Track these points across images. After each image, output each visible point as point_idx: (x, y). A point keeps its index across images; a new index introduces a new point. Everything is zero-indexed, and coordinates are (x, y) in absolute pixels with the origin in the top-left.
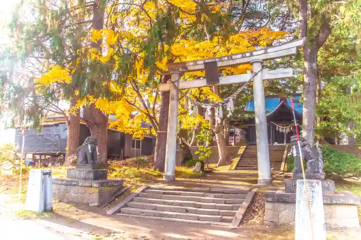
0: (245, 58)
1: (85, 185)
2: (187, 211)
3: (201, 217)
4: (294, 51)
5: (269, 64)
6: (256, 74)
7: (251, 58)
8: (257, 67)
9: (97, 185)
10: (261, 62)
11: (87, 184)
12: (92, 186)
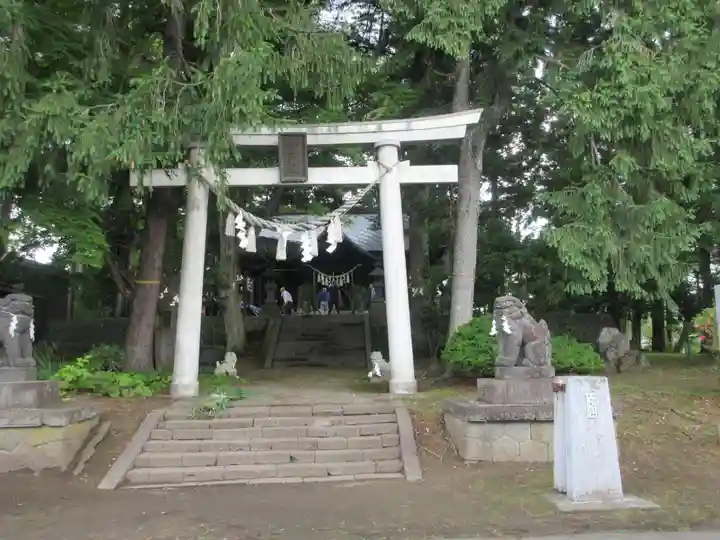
2: (292, 459)
3: (332, 469)
4: (461, 133)
6: (389, 170)
7: (379, 135)
9: (63, 421)
10: (397, 147)
11: (27, 422)
12: (43, 425)
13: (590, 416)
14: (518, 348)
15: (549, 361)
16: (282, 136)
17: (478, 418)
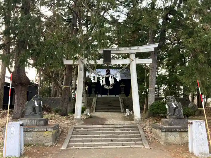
0: (126, 51)
1: (40, 130)
2: (112, 141)
3: (124, 144)
4: (153, 50)
5: (140, 55)
6: (133, 60)
7: (130, 51)
8: (133, 56)
9: (52, 130)
10: (135, 54)
11: (43, 130)
12: (47, 131)
13: (200, 131)
14: (173, 110)
15: (182, 114)
16: (104, 51)
17: (164, 130)
